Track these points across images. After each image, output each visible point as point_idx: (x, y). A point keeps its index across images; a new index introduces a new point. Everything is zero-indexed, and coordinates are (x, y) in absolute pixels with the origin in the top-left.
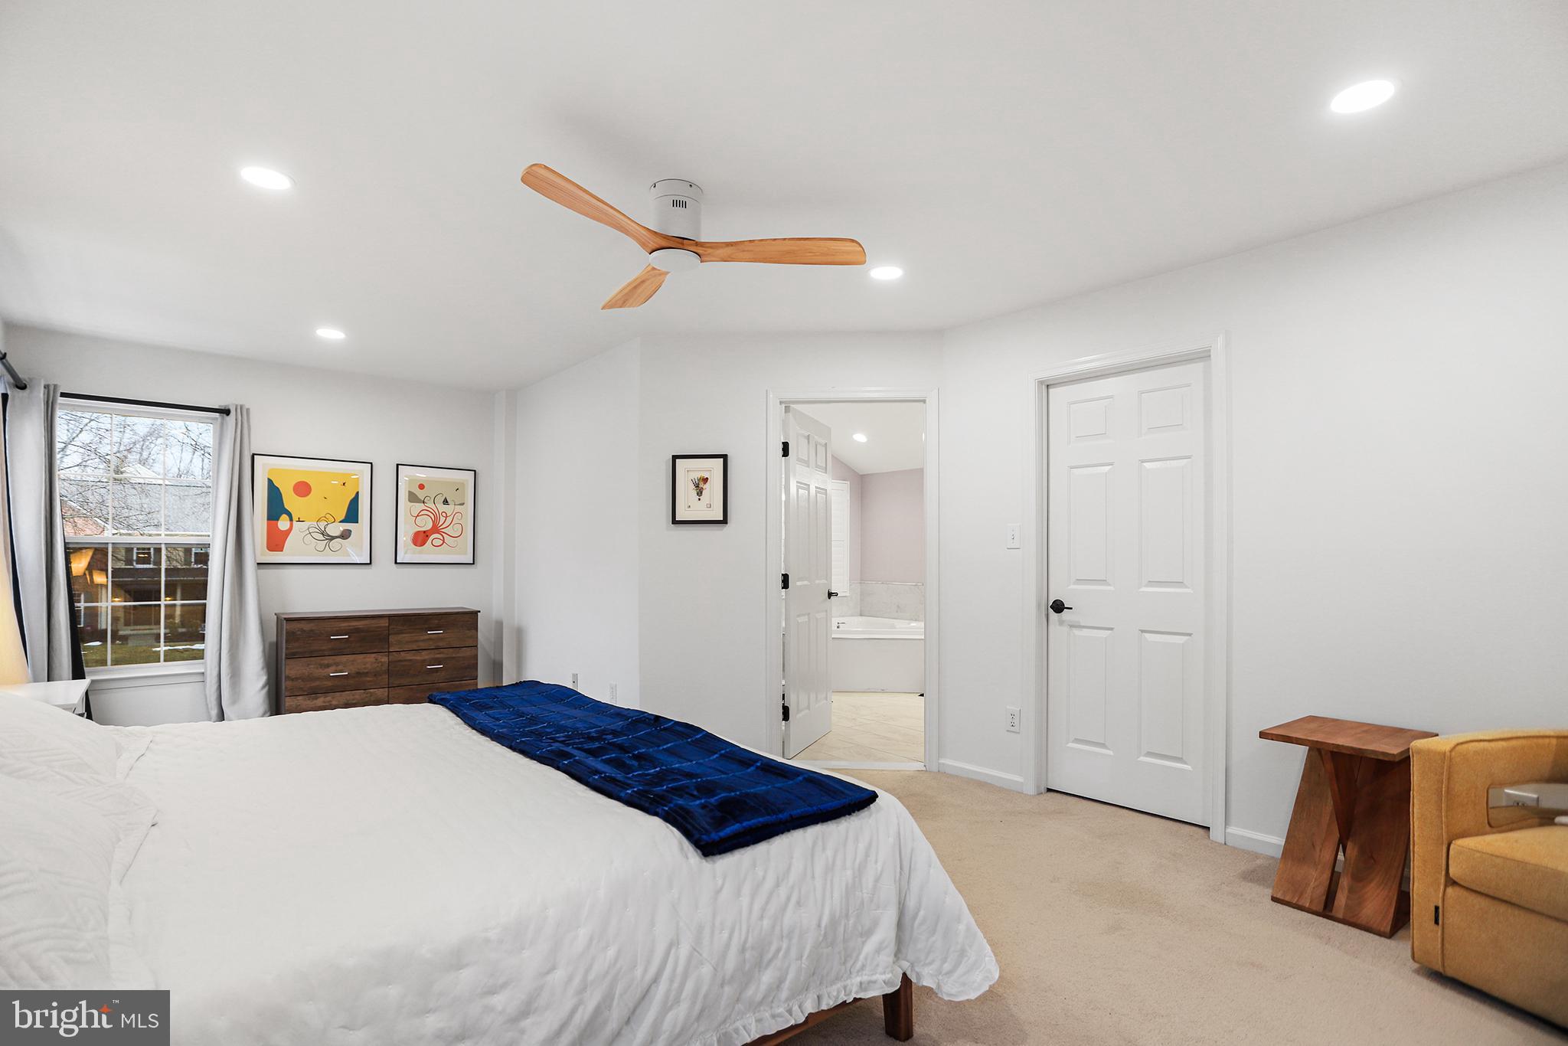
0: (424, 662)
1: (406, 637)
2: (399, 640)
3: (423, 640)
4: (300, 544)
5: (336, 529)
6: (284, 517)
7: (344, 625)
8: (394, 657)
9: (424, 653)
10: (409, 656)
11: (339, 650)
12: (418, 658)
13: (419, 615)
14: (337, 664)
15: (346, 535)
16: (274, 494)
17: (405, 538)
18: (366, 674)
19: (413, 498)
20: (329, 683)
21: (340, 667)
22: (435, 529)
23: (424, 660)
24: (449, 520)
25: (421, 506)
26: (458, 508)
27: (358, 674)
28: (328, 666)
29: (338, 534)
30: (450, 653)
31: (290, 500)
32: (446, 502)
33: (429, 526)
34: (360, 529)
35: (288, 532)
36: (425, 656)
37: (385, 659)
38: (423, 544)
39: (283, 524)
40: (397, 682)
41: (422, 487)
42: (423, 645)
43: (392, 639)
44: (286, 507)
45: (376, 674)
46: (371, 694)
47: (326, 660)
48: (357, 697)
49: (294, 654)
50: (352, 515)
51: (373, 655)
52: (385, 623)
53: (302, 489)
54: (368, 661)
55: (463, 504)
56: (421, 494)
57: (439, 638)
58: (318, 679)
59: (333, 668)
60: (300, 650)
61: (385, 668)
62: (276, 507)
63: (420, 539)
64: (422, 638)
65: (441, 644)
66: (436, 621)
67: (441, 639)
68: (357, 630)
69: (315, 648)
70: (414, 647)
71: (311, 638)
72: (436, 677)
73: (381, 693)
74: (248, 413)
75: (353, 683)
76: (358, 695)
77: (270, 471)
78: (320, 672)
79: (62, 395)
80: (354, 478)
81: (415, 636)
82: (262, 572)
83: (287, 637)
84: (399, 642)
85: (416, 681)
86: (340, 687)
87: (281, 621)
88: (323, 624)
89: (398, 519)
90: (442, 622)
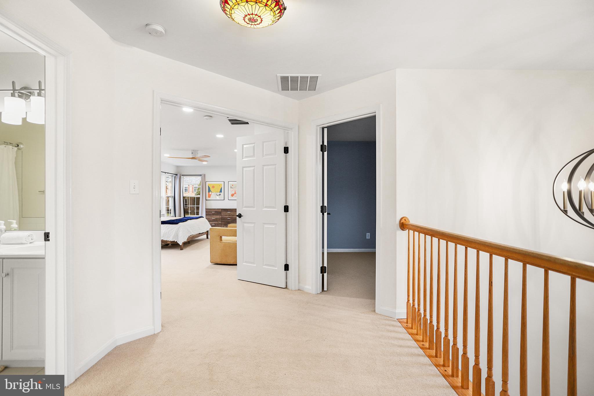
0: (227, 218)
1: (224, 213)
2: (223, 213)
4: (213, 196)
5: (218, 194)
6: (211, 192)
7: (214, 210)
8: (222, 216)
11: (213, 215)
13: (226, 209)
15: (220, 195)
16: (209, 188)
17: (230, 195)
18: (218, 219)
19: (231, 188)
20: (212, 220)
21: (214, 217)
22: (235, 193)
25: (233, 189)
28: (212, 217)
30: (231, 216)
31: (211, 189)
34: (222, 194)
35: (211, 194)
36: (227, 216)
37: (221, 216)
38: (233, 196)
39: (210, 193)
40: (223, 221)
41: (233, 185)
42: (227, 214)
43: (222, 213)
45: (219, 219)
49: (207, 214)
50: (221, 191)
52: (221, 210)
53: (213, 187)
54: (218, 217)
56: (232, 187)
57: (230, 213)
58: (210, 219)
61: (221, 218)
62: (209, 191)
63: (232, 195)
67: (230, 214)
68: (216, 211)
69: (210, 214)
70: (225, 215)
71: (209, 212)
72: (229, 220)
73: (220, 222)
74: (205, 175)
75: (215, 220)
76: (216, 222)
77: (208, 184)
78: (211, 218)
79: (182, 175)
80: (221, 185)
81: (225, 213)
82: (207, 201)
83: (206, 212)
84: (223, 214)
85: (226, 221)
86: (214, 221)
87: (206, 209)
88: (211, 210)
89: (229, 192)
90: (230, 211)
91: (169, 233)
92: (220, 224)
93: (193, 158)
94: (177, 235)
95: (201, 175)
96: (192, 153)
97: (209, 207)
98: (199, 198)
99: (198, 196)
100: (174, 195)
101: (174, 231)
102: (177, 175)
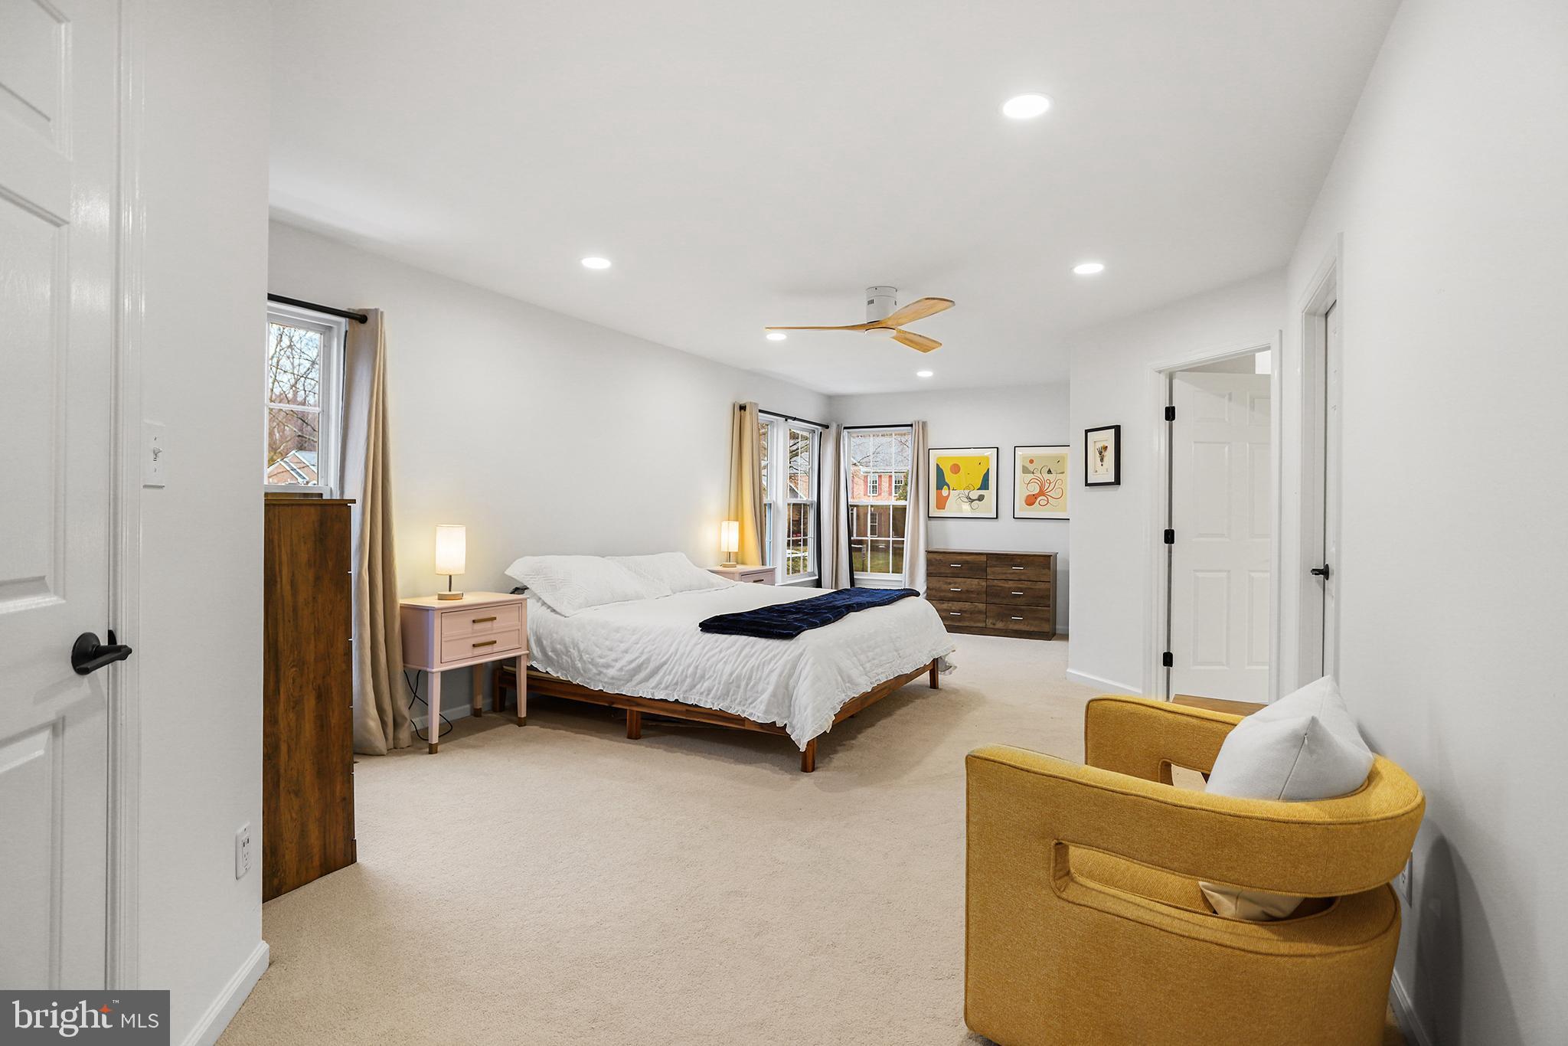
0: (1011, 589)
1: (998, 569)
2: (994, 571)
3: (1010, 573)
4: (957, 505)
5: (975, 495)
6: (946, 487)
7: (959, 557)
8: (990, 583)
9: (1010, 582)
10: (1000, 583)
11: (956, 575)
12: (1006, 585)
13: (1007, 555)
14: (955, 583)
15: (981, 498)
16: (940, 472)
17: (1020, 500)
18: (973, 592)
19: (1025, 470)
20: (950, 595)
21: (957, 585)
22: (1042, 493)
23: (1010, 588)
24: (1052, 485)
25: (1031, 476)
26: (1060, 476)
27: (968, 591)
28: (950, 584)
29: (976, 498)
30: (1032, 584)
31: (949, 477)
32: (1049, 472)
33: (1037, 491)
34: (990, 494)
35: (948, 496)
36: (1011, 584)
37: (984, 584)
38: (1033, 504)
39: (945, 492)
40: (993, 601)
41: (1032, 462)
42: (1010, 577)
43: (989, 570)
44: (947, 481)
45: (979, 593)
46: (976, 606)
47: (949, 580)
48: (966, 606)
49: (931, 573)
50: (985, 485)
51: (977, 580)
52: (984, 558)
53: (956, 469)
54: (973, 584)
55: (1063, 473)
56: (1031, 467)
58: (944, 591)
59: (952, 585)
60: (935, 572)
61: (984, 589)
62: (941, 483)
63: (1031, 501)
64: (1009, 572)
65: (1023, 577)
66: (1019, 561)
67: (1022, 574)
68: (967, 562)
69: (943, 571)
70: (1004, 577)
71: (941, 564)
72: (1018, 601)
73: (982, 606)
74: (924, 424)
75: (964, 596)
76: (967, 606)
77: (938, 459)
78: (945, 587)
79: (845, 428)
80: (987, 458)
81: (1005, 570)
82: (933, 523)
83: (929, 563)
84: (993, 573)
85: (1005, 602)
86: (956, 598)
87: (928, 552)
88: (947, 556)
89: (1015, 486)
90: (1023, 561)
91: (750, 678)
92: (980, 612)
93: (872, 325)
94: (785, 695)
95: (911, 425)
96: (871, 302)
97: (938, 546)
98: (904, 509)
99: (902, 503)
100: (816, 500)
101: (772, 671)
102: (827, 427)
